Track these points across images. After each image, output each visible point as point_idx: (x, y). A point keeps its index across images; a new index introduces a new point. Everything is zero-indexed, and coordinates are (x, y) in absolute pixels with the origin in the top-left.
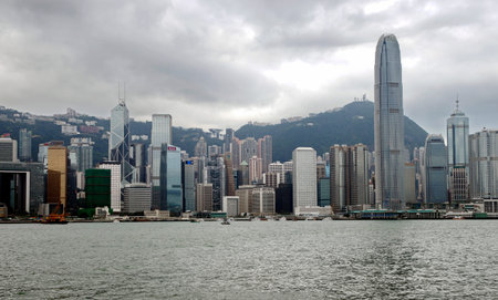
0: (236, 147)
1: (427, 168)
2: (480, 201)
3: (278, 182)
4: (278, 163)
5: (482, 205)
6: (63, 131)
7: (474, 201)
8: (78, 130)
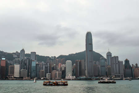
0: (56, 61)
1: (101, 66)
2: (114, 75)
3: (63, 70)
4: (64, 65)
5: (114, 76)
6: (14, 56)
7: (112, 75)
8: (17, 56)
